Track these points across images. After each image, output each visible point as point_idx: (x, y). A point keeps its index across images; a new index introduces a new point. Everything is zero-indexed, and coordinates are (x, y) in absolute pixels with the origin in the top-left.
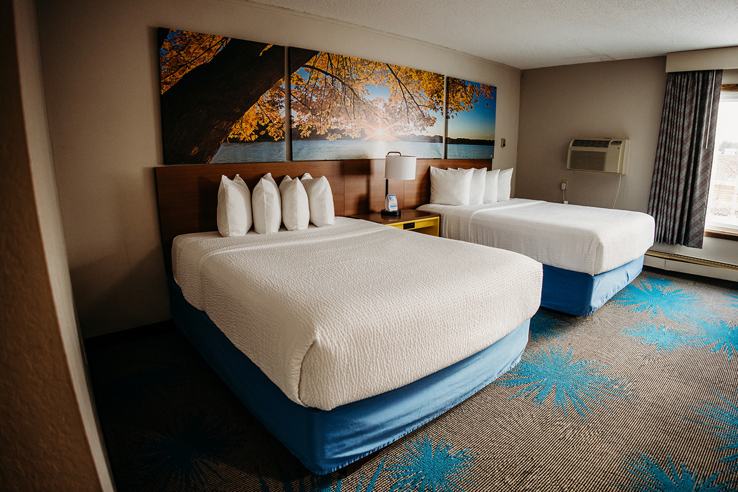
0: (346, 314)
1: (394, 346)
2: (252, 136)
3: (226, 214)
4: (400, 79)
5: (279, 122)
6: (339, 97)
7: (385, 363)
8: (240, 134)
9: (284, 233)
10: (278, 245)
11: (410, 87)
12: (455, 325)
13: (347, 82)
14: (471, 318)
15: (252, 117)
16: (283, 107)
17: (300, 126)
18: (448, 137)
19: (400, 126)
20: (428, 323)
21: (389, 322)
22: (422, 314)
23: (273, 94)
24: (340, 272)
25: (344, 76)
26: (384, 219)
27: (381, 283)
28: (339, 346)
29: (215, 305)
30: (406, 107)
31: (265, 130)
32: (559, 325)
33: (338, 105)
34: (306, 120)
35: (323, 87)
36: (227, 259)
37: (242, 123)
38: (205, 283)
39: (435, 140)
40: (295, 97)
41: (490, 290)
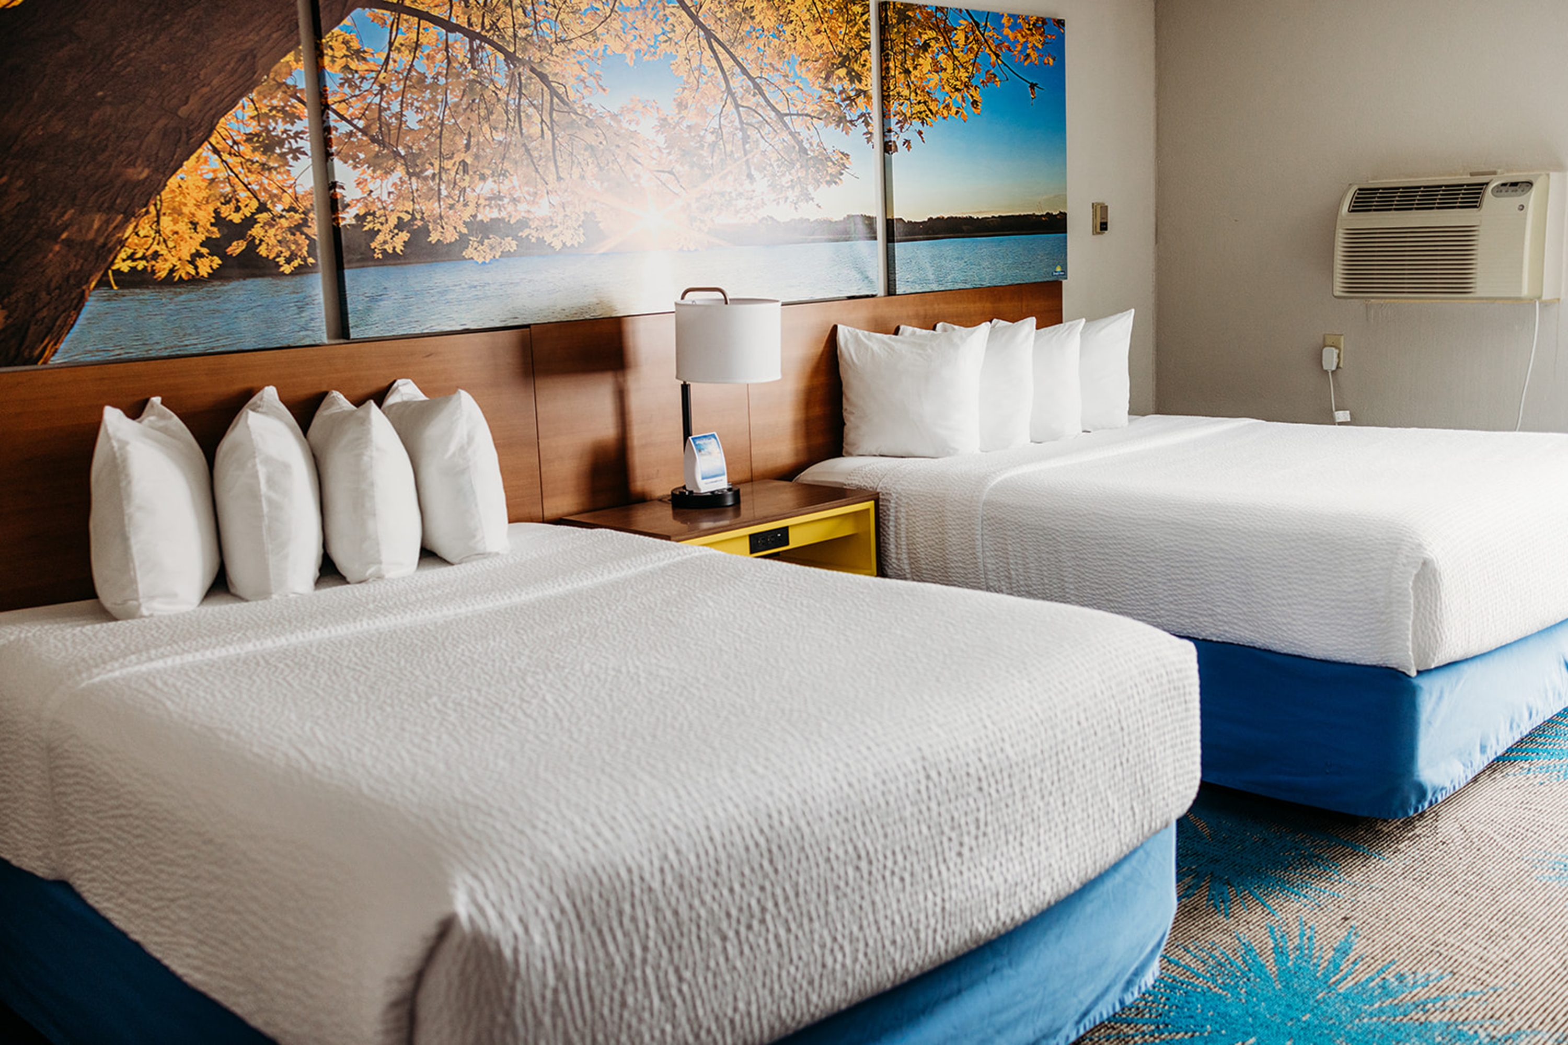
0: (545, 832)
1: (699, 927)
2: (199, 262)
3: (125, 539)
4: (710, 24)
5: (292, 209)
6: (499, 108)
7: (673, 978)
8: (156, 255)
9: (334, 592)
10: (319, 634)
11: (748, 50)
12: (894, 853)
13: (524, 50)
14: (946, 829)
15: (195, 195)
16: (304, 153)
17: (369, 218)
18: (895, 217)
19: (722, 194)
20: (803, 848)
21: (678, 852)
22: (781, 823)
23: (265, 110)
24: (528, 711)
25: (510, 31)
26: (684, 522)
27: (654, 737)
28: (526, 930)
29: (108, 851)
30: (737, 123)
31: (242, 237)
32: (1312, 856)
33: (499, 136)
34: (389, 193)
35: (439, 74)
36: (145, 694)
37: (158, 216)
38: (71, 781)
39: (846, 232)
40: (342, 117)
41: (1006, 737)
